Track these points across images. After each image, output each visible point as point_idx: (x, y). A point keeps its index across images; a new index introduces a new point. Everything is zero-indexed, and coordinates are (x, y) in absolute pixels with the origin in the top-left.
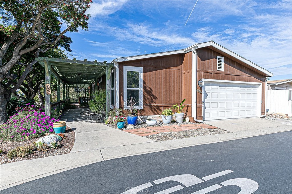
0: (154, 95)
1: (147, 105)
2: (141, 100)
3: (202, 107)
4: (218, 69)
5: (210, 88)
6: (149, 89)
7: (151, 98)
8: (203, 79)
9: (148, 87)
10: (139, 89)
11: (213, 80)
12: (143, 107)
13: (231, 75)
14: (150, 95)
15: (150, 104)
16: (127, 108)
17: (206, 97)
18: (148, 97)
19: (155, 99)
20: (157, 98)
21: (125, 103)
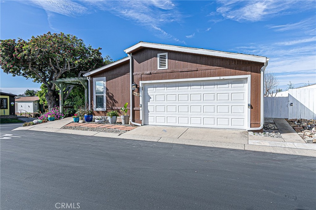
0: (115, 99)
1: (109, 108)
2: (105, 104)
3: (139, 110)
4: (159, 68)
5: (153, 90)
6: (111, 95)
7: (113, 102)
8: (140, 81)
9: (111, 93)
10: (103, 95)
11: (152, 81)
12: (106, 109)
13: (181, 72)
14: (112, 100)
15: (112, 107)
16: (96, 110)
17: (148, 100)
18: (111, 101)
19: (115, 103)
20: (117, 102)
21: (94, 106)
